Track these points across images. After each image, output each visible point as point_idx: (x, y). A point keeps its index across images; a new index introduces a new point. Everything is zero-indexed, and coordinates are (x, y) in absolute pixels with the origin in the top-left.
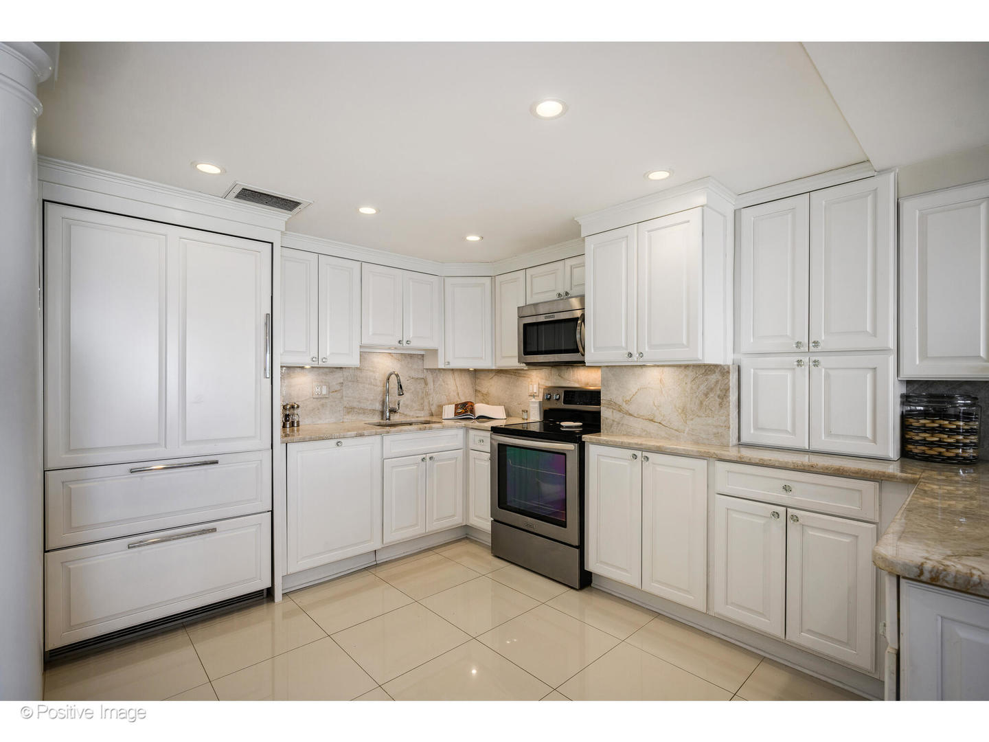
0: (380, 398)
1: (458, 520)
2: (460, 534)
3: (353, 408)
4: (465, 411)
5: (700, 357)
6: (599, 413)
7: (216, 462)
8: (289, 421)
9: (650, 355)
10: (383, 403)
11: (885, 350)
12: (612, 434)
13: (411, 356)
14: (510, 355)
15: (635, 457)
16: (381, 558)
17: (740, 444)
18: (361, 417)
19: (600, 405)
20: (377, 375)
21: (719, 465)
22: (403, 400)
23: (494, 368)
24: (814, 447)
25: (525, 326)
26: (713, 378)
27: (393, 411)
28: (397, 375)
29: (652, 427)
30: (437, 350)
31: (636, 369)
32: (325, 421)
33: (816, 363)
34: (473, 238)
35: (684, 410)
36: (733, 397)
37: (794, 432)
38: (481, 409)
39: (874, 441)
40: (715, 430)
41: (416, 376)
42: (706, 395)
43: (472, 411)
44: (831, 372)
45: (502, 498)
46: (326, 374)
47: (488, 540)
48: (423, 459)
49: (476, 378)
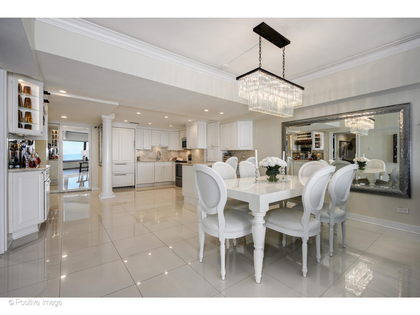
1: (171, 180)
2: (172, 183)
4: (174, 159)
5: (200, 148)
7: (126, 164)
8: (138, 159)
9: (195, 148)
10: (157, 157)
11: (218, 146)
13: (163, 148)
14: (181, 148)
16: (155, 185)
17: (207, 161)
18: (152, 159)
19: (192, 157)
20: (156, 152)
22: (161, 156)
23: (179, 150)
24: (213, 161)
25: (183, 142)
26: (203, 151)
27: (159, 159)
28: (159, 152)
29: (197, 159)
30: (168, 147)
31: (194, 150)
32: (145, 160)
33: (213, 148)
34: (171, 126)
35: (200, 156)
36: (205, 154)
37: (212, 159)
38: (178, 159)
41: (163, 152)
42: (202, 154)
43: (176, 159)
44: (215, 150)
46: (145, 151)
47: (175, 183)
48: (163, 167)
49: (179, 153)
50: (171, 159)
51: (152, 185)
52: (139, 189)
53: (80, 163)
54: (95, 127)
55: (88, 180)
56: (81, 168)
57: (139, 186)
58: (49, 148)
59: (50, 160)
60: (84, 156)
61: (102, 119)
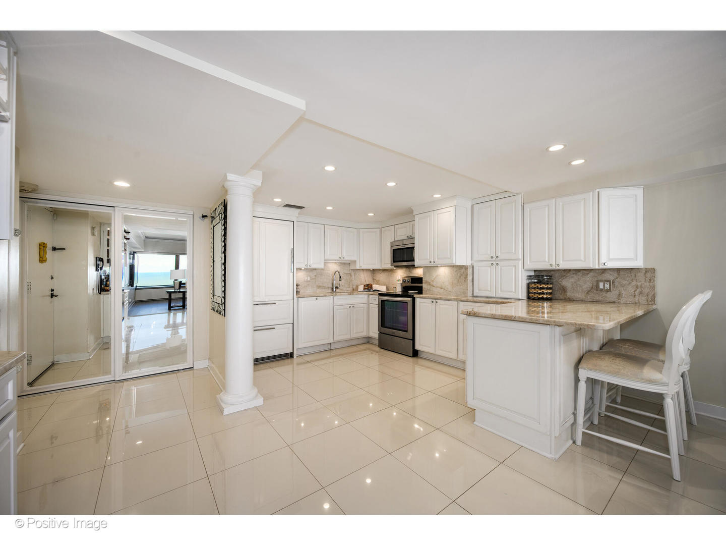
0: (331, 282)
1: (364, 334)
2: (365, 341)
3: (320, 286)
4: (368, 288)
5: (454, 262)
6: (422, 287)
7: (275, 303)
9: (438, 262)
10: (333, 285)
11: (518, 259)
12: (427, 294)
13: (344, 263)
14: (387, 263)
15: (433, 302)
16: (333, 347)
17: (473, 296)
18: (324, 290)
19: (422, 283)
20: (331, 272)
21: (461, 303)
22: (341, 283)
23: (381, 268)
24: (497, 296)
25: (394, 250)
26: (463, 270)
27: (337, 288)
28: (339, 272)
29: (441, 291)
30: (355, 261)
31: (435, 268)
32: (309, 291)
33: (497, 264)
34: (371, 214)
35: (452, 283)
36: (470, 278)
37: (490, 291)
38: (375, 287)
39: (515, 292)
40: (462, 291)
41: (346, 273)
42: (460, 277)
43: (371, 288)
44: (503, 268)
45: (383, 323)
46: (310, 272)
47: (377, 342)
48: (350, 307)
49: (373, 274)
50: (361, 288)
51: (328, 348)
52: (300, 360)
53: (168, 292)
54: (203, 217)
55: (186, 324)
56: (170, 300)
57: (300, 353)
58: (98, 268)
59: (100, 294)
60: (175, 280)
61: (227, 184)
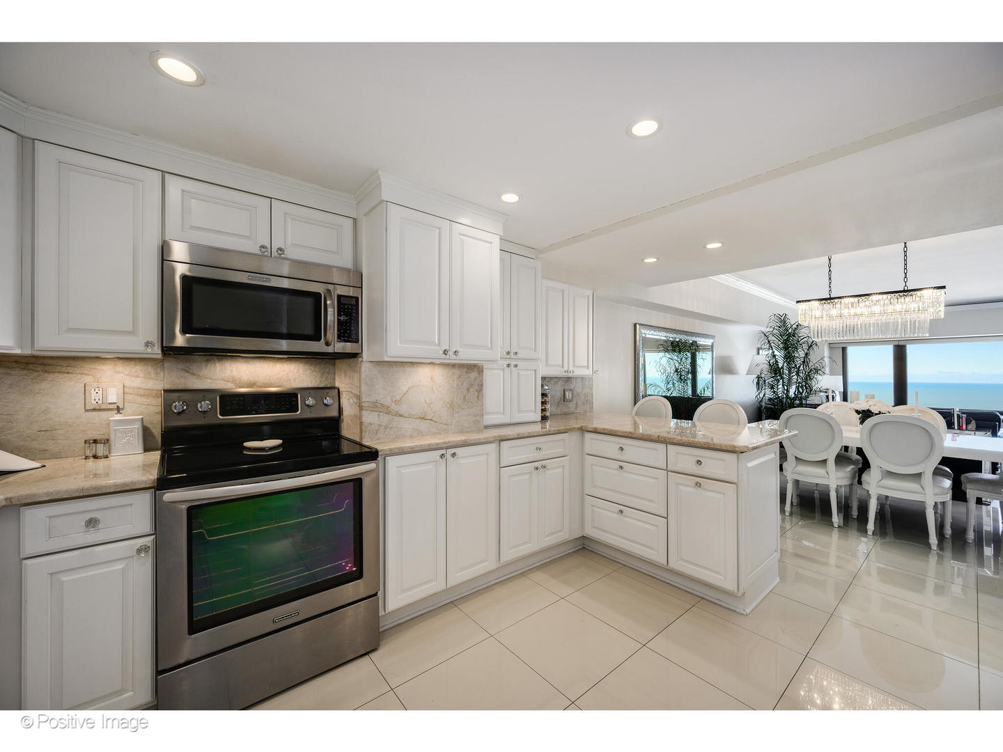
11: (539, 360)
15: (442, 456)
25: (187, 280)
29: (424, 426)
31: (407, 366)
33: (516, 366)
35: (452, 405)
37: (504, 414)
39: (535, 412)
40: (474, 419)
42: (468, 390)
44: (521, 373)
